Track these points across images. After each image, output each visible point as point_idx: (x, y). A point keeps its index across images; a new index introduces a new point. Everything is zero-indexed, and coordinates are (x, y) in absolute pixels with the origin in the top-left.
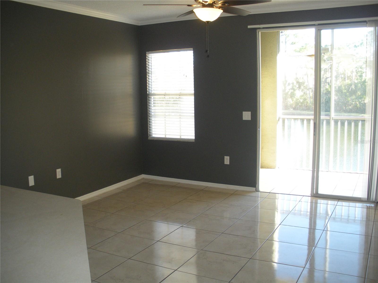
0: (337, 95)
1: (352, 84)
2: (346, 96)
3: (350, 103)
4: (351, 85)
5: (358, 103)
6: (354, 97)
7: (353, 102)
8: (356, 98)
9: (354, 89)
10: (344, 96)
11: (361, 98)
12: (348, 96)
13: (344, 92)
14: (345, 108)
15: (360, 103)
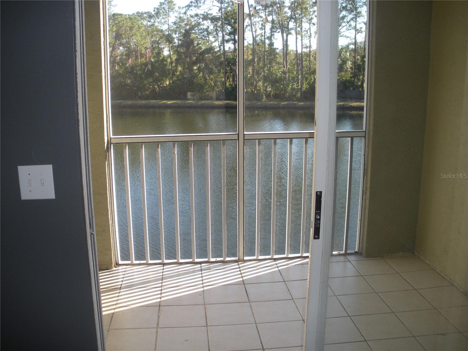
0: (130, 77)
1: (148, 63)
2: (141, 78)
3: (147, 86)
4: (146, 65)
5: (156, 87)
6: (151, 80)
7: (151, 85)
8: (154, 81)
9: (151, 69)
10: (139, 79)
11: (159, 81)
12: (144, 78)
13: (139, 74)
14: (141, 94)
15: (158, 86)
